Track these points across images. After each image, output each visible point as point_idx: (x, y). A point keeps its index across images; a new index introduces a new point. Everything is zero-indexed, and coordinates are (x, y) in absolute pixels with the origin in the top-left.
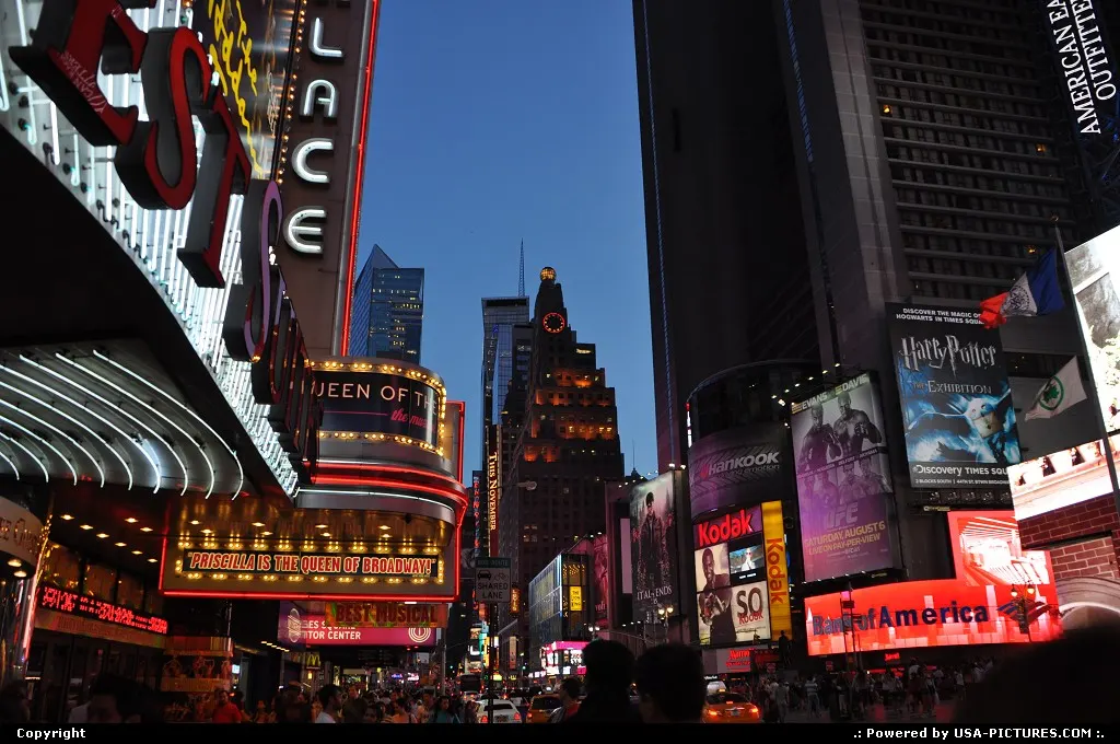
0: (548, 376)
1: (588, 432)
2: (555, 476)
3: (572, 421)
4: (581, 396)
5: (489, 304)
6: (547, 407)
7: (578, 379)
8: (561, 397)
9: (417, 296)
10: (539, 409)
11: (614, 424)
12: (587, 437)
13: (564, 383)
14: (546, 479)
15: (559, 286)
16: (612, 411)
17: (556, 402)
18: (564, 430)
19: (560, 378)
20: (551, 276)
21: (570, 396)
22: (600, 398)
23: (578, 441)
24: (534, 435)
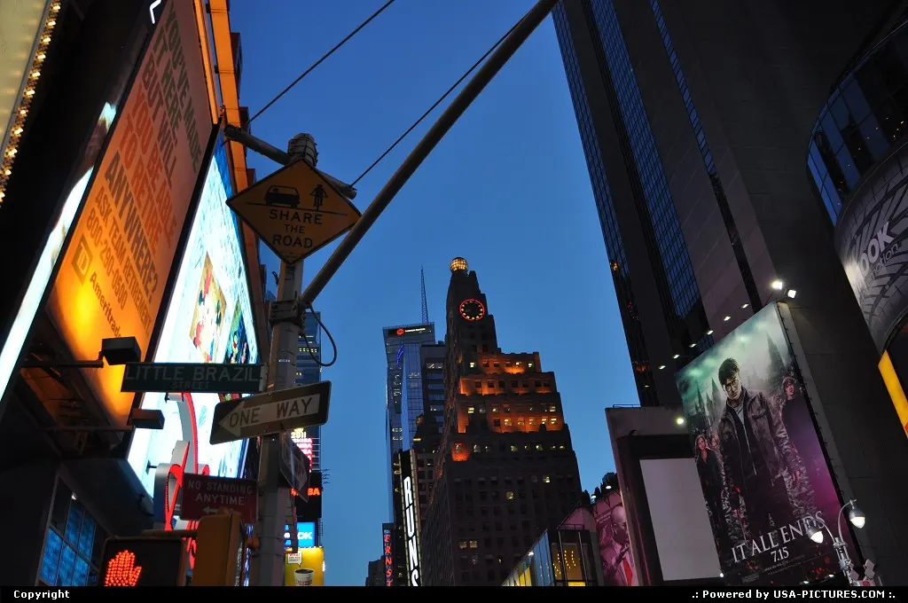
0: (472, 365)
1: (529, 425)
2: (494, 479)
3: (507, 413)
4: (515, 385)
5: (391, 333)
6: (476, 399)
7: (508, 366)
8: (491, 386)
9: (313, 340)
10: (465, 402)
11: (559, 413)
12: (528, 429)
13: (492, 370)
14: (482, 483)
15: (473, 273)
16: (555, 398)
17: (485, 391)
18: (498, 423)
19: (487, 365)
20: (463, 267)
21: (502, 385)
22: (538, 385)
23: (517, 436)
24: (461, 430)
